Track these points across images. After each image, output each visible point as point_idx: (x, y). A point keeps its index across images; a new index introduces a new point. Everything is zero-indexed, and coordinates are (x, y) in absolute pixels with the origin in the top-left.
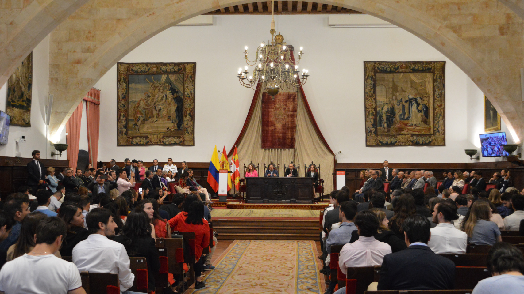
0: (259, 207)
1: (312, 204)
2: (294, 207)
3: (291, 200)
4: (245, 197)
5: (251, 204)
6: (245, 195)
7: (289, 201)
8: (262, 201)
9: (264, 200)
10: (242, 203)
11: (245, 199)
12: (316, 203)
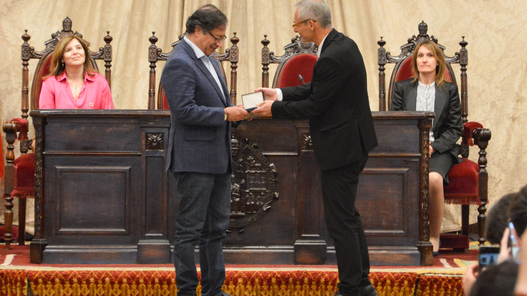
0: (112, 283)
1: (419, 271)
2: (318, 283)
3: (298, 243)
4: (30, 229)
5: (66, 269)
6: (30, 218)
7: (288, 249)
8: (133, 249)
9: (139, 244)
10: (14, 263)
11: (30, 237)
12: (443, 261)
